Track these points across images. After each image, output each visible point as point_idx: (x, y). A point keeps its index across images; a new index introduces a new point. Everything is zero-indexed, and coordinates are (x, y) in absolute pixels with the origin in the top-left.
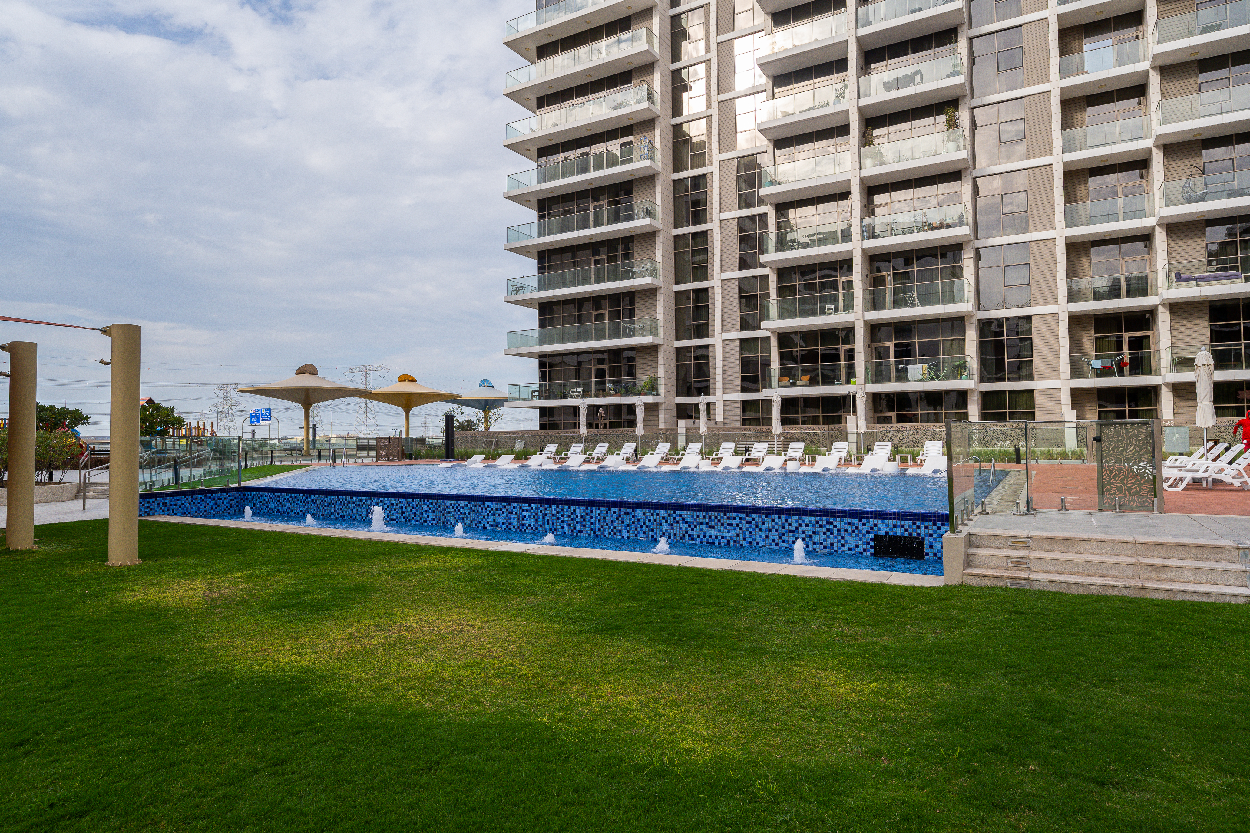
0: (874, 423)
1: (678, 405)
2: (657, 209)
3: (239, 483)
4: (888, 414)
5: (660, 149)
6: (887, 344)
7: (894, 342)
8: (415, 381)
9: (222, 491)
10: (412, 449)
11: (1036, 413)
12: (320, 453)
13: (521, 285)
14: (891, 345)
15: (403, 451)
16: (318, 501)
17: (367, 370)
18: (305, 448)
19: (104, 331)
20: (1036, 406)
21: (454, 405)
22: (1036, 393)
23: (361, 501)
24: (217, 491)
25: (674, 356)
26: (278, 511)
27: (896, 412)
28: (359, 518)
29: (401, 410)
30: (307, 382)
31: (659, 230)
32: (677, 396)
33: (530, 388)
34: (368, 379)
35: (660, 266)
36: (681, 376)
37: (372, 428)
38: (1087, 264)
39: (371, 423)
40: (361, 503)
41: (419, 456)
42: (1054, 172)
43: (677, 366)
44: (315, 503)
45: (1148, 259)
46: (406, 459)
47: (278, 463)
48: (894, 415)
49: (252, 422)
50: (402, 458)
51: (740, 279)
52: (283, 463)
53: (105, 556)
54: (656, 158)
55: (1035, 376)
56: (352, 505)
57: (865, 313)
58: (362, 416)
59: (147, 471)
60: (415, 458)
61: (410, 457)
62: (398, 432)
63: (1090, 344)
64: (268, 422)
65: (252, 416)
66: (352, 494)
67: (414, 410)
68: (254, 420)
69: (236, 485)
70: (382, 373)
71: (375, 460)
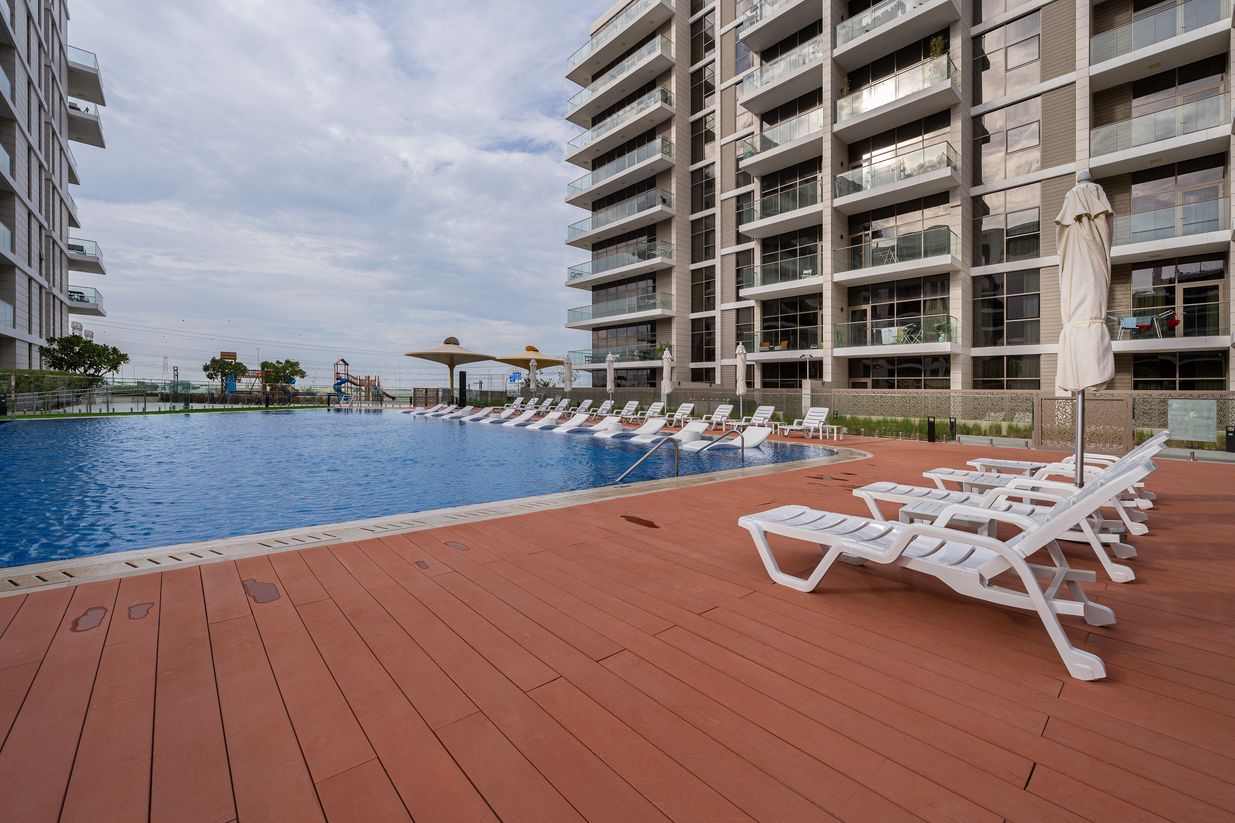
0: (849, 388)
1: (692, 369)
2: (672, 198)
4: (863, 380)
5: (675, 144)
6: (864, 307)
7: (871, 305)
11: (1042, 381)
13: (578, 272)
14: (868, 307)
20: (1042, 374)
22: (1042, 358)
25: (690, 327)
27: (871, 378)
30: (451, 349)
31: (674, 216)
32: (692, 362)
33: (584, 355)
35: (674, 247)
36: (696, 344)
38: (1126, 202)
42: (1077, 92)
43: (693, 336)
45: (1221, 186)
48: (869, 381)
49: (511, 381)
51: (738, 253)
54: (672, 152)
55: (1042, 339)
57: (835, 275)
63: (1125, 300)
68: (512, 379)
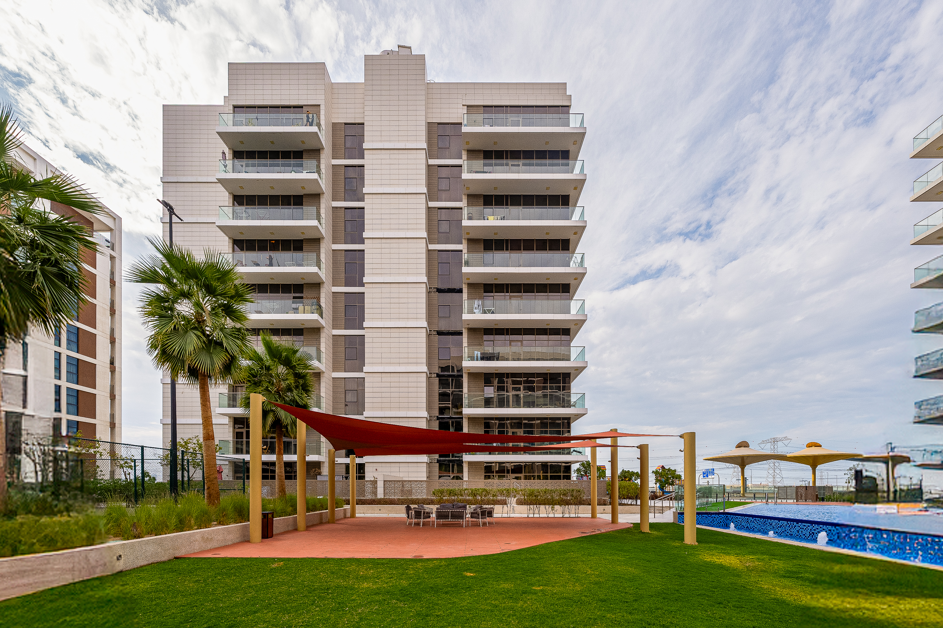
3: (724, 510)
8: (820, 446)
9: (716, 514)
10: (824, 494)
12: (755, 495)
15: (817, 495)
16: (774, 524)
17: (775, 441)
18: (742, 492)
19: (681, 436)
21: (857, 463)
23: (804, 526)
24: (713, 514)
26: (747, 527)
28: (803, 537)
29: (809, 467)
30: (743, 452)
34: (776, 447)
37: (779, 480)
39: (778, 476)
40: (805, 527)
41: (830, 499)
44: (771, 525)
46: (820, 501)
47: (732, 500)
49: (704, 477)
50: (817, 500)
52: (735, 500)
53: (683, 539)
56: (798, 528)
58: (771, 472)
59: (653, 501)
60: (827, 501)
61: (823, 500)
62: (807, 482)
64: (713, 477)
65: (704, 473)
66: (798, 521)
67: (819, 467)
68: (705, 475)
69: (722, 511)
70: (786, 442)
71: (795, 501)
